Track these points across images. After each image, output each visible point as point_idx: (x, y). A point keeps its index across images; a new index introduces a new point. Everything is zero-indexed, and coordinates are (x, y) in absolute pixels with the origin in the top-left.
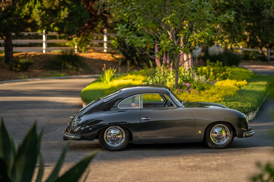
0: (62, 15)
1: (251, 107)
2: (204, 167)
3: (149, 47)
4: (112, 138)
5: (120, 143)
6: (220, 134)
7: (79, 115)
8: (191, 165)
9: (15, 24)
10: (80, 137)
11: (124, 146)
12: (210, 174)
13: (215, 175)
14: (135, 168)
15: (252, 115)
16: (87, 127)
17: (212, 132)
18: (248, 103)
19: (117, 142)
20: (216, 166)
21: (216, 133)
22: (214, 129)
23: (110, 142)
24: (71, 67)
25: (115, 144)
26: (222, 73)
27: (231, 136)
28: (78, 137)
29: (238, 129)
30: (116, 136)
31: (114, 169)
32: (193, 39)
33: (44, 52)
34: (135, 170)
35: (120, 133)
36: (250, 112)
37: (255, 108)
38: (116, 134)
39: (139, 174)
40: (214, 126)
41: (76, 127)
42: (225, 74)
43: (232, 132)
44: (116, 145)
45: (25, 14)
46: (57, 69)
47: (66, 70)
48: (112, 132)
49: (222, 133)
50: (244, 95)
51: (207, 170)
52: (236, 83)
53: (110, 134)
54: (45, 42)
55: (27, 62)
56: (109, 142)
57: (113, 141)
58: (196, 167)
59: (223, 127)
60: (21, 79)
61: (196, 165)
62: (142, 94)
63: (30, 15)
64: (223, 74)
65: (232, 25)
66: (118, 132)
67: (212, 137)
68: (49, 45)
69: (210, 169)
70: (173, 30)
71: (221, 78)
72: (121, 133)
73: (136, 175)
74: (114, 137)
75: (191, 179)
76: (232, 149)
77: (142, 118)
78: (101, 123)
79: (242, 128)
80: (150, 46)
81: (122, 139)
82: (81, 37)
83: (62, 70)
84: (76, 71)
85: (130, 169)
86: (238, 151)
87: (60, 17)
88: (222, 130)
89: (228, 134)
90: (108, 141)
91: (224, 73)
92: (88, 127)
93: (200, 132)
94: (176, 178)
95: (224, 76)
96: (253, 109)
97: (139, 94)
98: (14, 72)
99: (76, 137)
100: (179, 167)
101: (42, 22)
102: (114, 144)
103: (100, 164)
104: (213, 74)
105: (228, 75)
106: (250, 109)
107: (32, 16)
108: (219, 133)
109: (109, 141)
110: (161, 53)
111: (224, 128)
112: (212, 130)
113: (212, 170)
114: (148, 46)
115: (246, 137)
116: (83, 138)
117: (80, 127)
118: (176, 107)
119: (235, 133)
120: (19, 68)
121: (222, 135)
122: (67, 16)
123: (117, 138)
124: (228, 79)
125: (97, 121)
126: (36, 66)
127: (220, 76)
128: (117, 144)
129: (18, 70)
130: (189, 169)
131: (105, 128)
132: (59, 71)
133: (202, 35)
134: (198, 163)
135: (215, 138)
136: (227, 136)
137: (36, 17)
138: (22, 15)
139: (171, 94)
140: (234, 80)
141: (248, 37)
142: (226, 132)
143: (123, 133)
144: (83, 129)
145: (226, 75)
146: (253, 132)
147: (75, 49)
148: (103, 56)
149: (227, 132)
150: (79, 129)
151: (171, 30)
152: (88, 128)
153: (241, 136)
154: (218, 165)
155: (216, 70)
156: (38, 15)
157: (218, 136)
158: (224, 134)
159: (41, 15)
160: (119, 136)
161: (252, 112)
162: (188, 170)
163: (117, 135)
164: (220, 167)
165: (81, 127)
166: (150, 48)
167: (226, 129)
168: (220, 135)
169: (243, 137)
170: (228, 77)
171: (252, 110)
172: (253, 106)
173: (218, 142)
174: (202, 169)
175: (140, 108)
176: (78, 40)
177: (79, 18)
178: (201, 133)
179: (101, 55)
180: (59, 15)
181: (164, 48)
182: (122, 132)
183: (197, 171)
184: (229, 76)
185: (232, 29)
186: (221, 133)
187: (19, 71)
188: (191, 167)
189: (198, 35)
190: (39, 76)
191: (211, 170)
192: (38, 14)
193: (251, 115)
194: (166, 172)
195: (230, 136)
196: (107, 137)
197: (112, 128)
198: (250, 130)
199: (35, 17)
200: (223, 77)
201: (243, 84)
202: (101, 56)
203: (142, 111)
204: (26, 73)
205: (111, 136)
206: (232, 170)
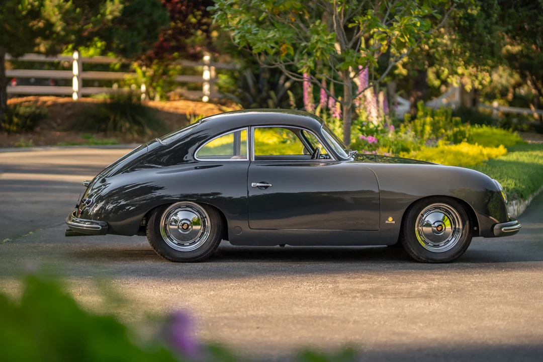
0: (108, 12)
1: (514, 188)
2: (395, 293)
3: (285, 51)
4: (180, 230)
5: (198, 243)
6: (438, 226)
7: (103, 176)
8: (363, 288)
9: (8, 27)
10: (102, 226)
11: (208, 251)
12: (409, 304)
13: (423, 305)
14: (224, 290)
15: (516, 207)
16: (122, 203)
17: (419, 223)
18: (507, 180)
19: (191, 241)
20: (424, 291)
21: (428, 225)
22: (425, 216)
23: (174, 241)
24: (128, 125)
25: (185, 244)
26: (451, 128)
27: (466, 232)
28: (99, 226)
29: (483, 217)
30: (188, 225)
31: (171, 292)
32: (385, 35)
33: (75, 97)
34: (223, 295)
35: (199, 219)
36: (512, 200)
37: (522, 191)
38: (190, 221)
39: (230, 303)
40: (424, 208)
41: (93, 204)
42: (457, 132)
43: (467, 223)
44: (189, 248)
45: (29, 7)
46: (99, 130)
47: (118, 133)
48: (181, 216)
49: (443, 226)
50: (498, 167)
51: (403, 298)
52: (481, 151)
53: (176, 221)
54: (78, 77)
55: (34, 112)
56: (172, 240)
57: (183, 239)
58: (375, 292)
59: (447, 211)
60: (20, 146)
61: (376, 289)
62: (253, 128)
63: (40, 10)
64: (453, 131)
65: (476, 25)
66: (194, 217)
67: (420, 235)
68: (85, 83)
69: (410, 296)
70: (340, 14)
71: (448, 139)
72: (202, 218)
73: (223, 303)
74: (185, 227)
75: (361, 313)
76: (468, 264)
77: (252, 184)
78: (158, 193)
79: (491, 217)
80: (287, 48)
81: (203, 233)
82: (155, 67)
83: (108, 133)
84: (138, 134)
85: (212, 293)
86: (481, 267)
87: (103, 15)
88: (444, 219)
89: (457, 227)
90: (169, 237)
91: (456, 129)
92: (125, 203)
93: (390, 219)
94: (321, 310)
95: (455, 135)
96: (518, 194)
97: (247, 128)
98: (6, 134)
99: (93, 226)
100: (335, 291)
101: (65, 24)
102: (183, 245)
103: (141, 283)
104: (430, 132)
105: (465, 134)
106: (512, 193)
107: (45, 11)
108: (436, 224)
109: (172, 236)
110: (311, 62)
111: (449, 213)
112: (421, 218)
113: (415, 297)
114: (281, 49)
115: (502, 234)
116: (108, 230)
117: (103, 203)
118: (334, 160)
119: (475, 228)
120: (17, 125)
121: (444, 229)
122: (119, 12)
123: (191, 230)
124: (464, 142)
125: (146, 189)
126: (54, 125)
127: (447, 136)
128: (191, 244)
129: (15, 128)
130: (358, 295)
131: (162, 205)
132: (102, 134)
133: (406, 25)
134: (382, 285)
135: (427, 236)
136: (455, 231)
137: (51, 13)
138: (23, 10)
139: (323, 131)
140: (477, 144)
141: (511, 90)
142: (453, 222)
143: (206, 219)
144: (112, 209)
145: (459, 134)
146: (517, 224)
147: (142, 93)
148: (201, 107)
149: (455, 224)
150: (102, 208)
151: (335, 13)
152: (124, 206)
153: (489, 233)
154: (430, 289)
155: (438, 122)
156: (56, 10)
157: (433, 231)
158: (448, 227)
159: (64, 11)
160: (195, 227)
161: (516, 199)
162: (356, 297)
163: (191, 223)
164: (434, 293)
165: (107, 203)
166: (285, 53)
167: (454, 215)
168: (439, 229)
169: (494, 236)
170: (464, 137)
171: (516, 195)
172: (519, 187)
173: (434, 246)
174: (389, 295)
175: (248, 159)
176: (148, 74)
177: (147, 21)
178: (394, 222)
179: (196, 106)
180: (102, 11)
181: (317, 51)
182: (204, 216)
183: (378, 298)
184: (467, 135)
185: (475, 32)
186: (441, 225)
187: (15, 132)
188: (362, 291)
189: (396, 24)
190: (59, 143)
191: (412, 298)
192: (56, 6)
193: (513, 205)
194: (300, 300)
195: (464, 231)
196: (168, 229)
197: (179, 207)
198: (510, 220)
199: (49, 15)
200: (453, 138)
201: (497, 153)
202: (195, 108)
203: (253, 166)
204: (30, 136)
205: (177, 227)
206: (464, 298)
